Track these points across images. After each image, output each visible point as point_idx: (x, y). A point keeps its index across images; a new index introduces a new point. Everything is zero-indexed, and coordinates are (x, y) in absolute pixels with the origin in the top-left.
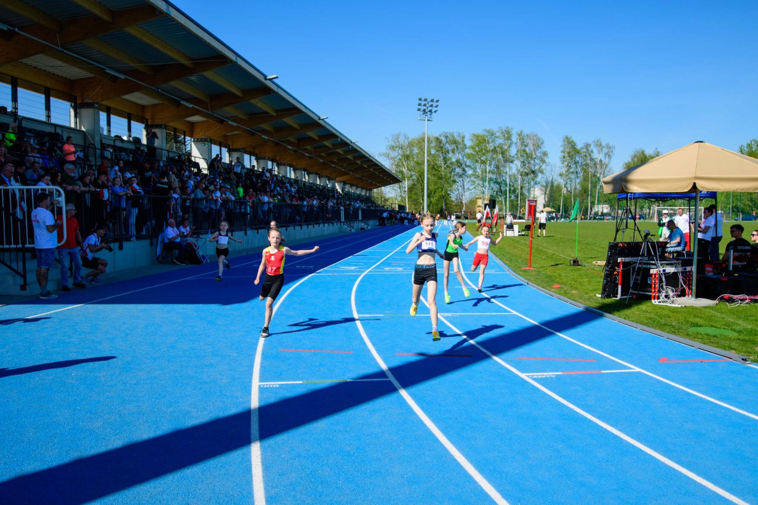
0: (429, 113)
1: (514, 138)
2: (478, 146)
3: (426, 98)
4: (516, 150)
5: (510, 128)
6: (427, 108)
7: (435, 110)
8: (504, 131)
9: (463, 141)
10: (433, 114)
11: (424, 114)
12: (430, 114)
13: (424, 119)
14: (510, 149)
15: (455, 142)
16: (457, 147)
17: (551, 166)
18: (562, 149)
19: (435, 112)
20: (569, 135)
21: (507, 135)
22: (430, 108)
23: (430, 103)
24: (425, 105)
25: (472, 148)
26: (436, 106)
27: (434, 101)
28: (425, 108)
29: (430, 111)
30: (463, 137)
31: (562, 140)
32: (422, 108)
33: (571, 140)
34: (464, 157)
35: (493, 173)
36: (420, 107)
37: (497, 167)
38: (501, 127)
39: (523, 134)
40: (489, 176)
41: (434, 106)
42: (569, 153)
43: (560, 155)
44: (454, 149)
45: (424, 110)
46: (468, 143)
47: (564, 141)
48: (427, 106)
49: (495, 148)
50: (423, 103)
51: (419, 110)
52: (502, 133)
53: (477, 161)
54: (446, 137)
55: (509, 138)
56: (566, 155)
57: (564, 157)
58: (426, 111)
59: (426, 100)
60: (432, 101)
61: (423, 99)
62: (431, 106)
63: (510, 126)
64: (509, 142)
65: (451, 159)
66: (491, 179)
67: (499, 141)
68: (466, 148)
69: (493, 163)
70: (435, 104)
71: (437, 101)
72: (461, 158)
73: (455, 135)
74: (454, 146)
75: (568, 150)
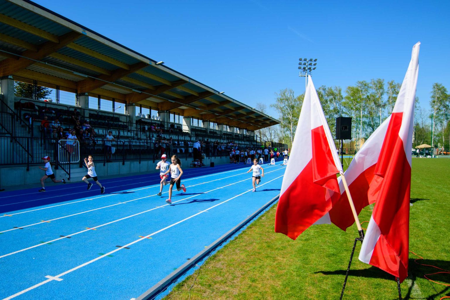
0: (308, 71)
1: (386, 87)
2: (353, 96)
3: (306, 58)
4: (388, 97)
5: (382, 79)
6: (307, 66)
7: (314, 68)
8: (376, 83)
9: (340, 93)
10: (312, 71)
11: (304, 71)
12: (310, 71)
13: (305, 76)
14: (382, 96)
15: (332, 94)
16: (335, 98)
17: (421, 110)
18: (432, 94)
19: (314, 69)
20: (439, 83)
21: (380, 85)
22: (309, 67)
23: (309, 62)
24: (305, 64)
25: (348, 98)
26: (315, 65)
27: (313, 60)
28: (305, 66)
29: (310, 69)
30: (340, 91)
31: (432, 87)
32: (302, 66)
33: (441, 87)
34: (341, 106)
35: (367, 117)
36: (300, 66)
37: (370, 113)
38: (373, 79)
39: (393, 84)
40: (363, 120)
41: (312, 64)
42: (438, 98)
43: (431, 100)
44: (332, 100)
45: (304, 68)
46: (344, 94)
47: (434, 88)
48: (307, 64)
49: (368, 96)
50: (303, 62)
51: (300, 68)
52: (375, 84)
53: (352, 109)
54: (324, 90)
55: (381, 87)
56: (436, 99)
57: (434, 102)
58: (306, 69)
59: (305, 60)
60: (311, 60)
61: (303, 60)
62: (310, 64)
63: (381, 79)
64: (381, 91)
65: (329, 107)
66: (364, 123)
67: (371, 91)
68: (342, 98)
69: (366, 110)
70: (313, 63)
71: (315, 60)
72: (337, 106)
73: (333, 89)
74: (331, 97)
75: (438, 96)
